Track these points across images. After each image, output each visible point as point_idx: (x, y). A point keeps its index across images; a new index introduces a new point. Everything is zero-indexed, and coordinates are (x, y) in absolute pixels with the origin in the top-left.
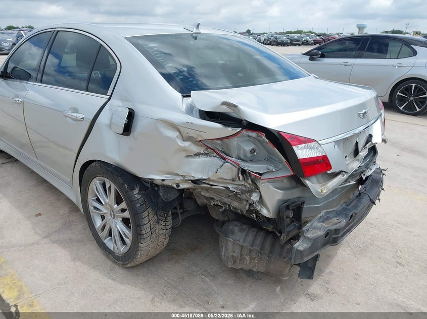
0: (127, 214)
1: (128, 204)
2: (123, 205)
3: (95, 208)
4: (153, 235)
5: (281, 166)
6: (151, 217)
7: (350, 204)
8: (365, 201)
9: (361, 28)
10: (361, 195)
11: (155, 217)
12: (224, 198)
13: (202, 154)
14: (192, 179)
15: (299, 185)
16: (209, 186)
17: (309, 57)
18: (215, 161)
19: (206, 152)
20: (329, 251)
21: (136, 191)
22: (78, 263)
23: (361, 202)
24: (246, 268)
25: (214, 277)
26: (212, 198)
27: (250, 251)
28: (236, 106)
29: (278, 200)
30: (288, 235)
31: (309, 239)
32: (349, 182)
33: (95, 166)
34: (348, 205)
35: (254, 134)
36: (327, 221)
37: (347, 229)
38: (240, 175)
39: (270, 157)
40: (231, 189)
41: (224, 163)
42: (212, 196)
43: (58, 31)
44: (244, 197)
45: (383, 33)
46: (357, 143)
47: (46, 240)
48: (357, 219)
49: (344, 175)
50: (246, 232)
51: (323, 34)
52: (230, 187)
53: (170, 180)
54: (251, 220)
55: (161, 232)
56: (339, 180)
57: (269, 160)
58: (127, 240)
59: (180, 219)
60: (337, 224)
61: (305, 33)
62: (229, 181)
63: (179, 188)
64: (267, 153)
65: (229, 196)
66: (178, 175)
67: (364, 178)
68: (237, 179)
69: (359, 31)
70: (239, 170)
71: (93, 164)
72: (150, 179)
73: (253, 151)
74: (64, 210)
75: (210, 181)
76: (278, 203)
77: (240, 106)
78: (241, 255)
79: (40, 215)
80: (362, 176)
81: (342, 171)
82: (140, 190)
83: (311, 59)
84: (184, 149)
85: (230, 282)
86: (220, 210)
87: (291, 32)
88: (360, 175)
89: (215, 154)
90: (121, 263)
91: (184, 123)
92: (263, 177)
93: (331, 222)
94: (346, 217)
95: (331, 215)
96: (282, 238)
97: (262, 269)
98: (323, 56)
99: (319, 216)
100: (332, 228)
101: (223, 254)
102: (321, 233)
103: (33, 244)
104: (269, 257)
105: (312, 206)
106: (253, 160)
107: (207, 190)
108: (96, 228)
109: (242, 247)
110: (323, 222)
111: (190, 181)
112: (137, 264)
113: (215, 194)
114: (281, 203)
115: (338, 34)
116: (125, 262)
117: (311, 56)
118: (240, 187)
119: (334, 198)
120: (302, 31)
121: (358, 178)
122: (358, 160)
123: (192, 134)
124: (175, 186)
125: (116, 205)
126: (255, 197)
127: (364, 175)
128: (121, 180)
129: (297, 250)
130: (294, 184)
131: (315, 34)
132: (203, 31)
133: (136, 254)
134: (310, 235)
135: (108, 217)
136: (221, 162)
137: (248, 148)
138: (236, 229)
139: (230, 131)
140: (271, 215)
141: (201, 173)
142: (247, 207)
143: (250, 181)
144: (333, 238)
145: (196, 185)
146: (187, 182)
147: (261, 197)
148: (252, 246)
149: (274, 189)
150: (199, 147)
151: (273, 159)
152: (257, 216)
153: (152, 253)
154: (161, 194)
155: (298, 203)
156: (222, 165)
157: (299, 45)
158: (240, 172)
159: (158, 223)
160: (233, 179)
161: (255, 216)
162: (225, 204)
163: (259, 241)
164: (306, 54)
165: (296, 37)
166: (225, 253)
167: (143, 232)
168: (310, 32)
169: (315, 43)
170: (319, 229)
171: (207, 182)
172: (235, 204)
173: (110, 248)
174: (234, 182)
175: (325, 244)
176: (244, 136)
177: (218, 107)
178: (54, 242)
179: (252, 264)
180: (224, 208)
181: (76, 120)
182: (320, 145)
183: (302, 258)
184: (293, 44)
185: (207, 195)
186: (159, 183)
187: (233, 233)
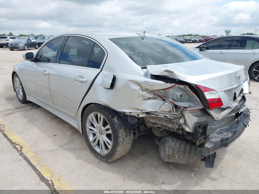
0: (110, 132)
1: (111, 126)
2: (108, 127)
3: (91, 130)
4: (124, 143)
5: (196, 104)
6: (123, 133)
7: (233, 126)
8: (241, 125)
9: (227, 32)
10: (239, 122)
11: (125, 133)
12: (163, 123)
13: (152, 98)
14: (146, 111)
15: (205, 114)
16: (155, 116)
17: (199, 49)
18: (159, 102)
19: (154, 97)
20: (220, 156)
21: (115, 119)
22: (80, 160)
23: (239, 126)
24: (176, 162)
25: (156, 168)
26: (156, 123)
27: (178, 152)
28: (172, 72)
29: (195, 122)
30: (200, 142)
31: (212, 142)
32: (232, 114)
33: (93, 106)
34: (231, 127)
35: (182, 86)
36: (221, 134)
37: (232, 139)
38: (174, 109)
39: (190, 99)
40: (168, 117)
41: (165, 103)
42: (156, 122)
43: (69, 36)
44: (175, 121)
45: (241, 35)
46: (235, 93)
47: (61, 148)
48: (237, 134)
49: (229, 109)
50: (175, 142)
51: (204, 36)
52: (167, 116)
53: (134, 113)
54: (179, 134)
55: (128, 142)
56: (227, 112)
57: (190, 100)
58: (109, 146)
59: (137, 135)
60: (227, 136)
61: (193, 35)
62: (167, 113)
63: (139, 117)
64: (188, 97)
65: (166, 121)
66: (139, 110)
67: (240, 113)
68: (172, 111)
69: (226, 34)
70: (173, 106)
71: (91, 105)
72: (123, 112)
73: (181, 96)
74: (69, 133)
75: (156, 113)
76: (194, 124)
77: (175, 72)
78: (173, 154)
79: (56, 135)
80: (239, 111)
81: (228, 107)
82: (118, 118)
83: (201, 50)
84: (143, 96)
85: (166, 171)
86: (160, 130)
87: (185, 35)
88: (237, 111)
89: (159, 98)
90: (105, 160)
91: (143, 82)
92: (187, 109)
93: (223, 135)
94: (231, 132)
95: (223, 131)
96: (197, 143)
97: (184, 162)
98: (207, 48)
99: (217, 131)
100: (225, 137)
101: (162, 155)
102: (219, 139)
103: (54, 150)
104: (189, 154)
105: (212, 127)
106: (181, 101)
107: (153, 118)
108: (90, 141)
109: (174, 149)
110: (219, 134)
111: (145, 113)
112: (115, 160)
113: (158, 121)
114: (196, 124)
115: (213, 36)
116: (107, 159)
117: (201, 49)
118: (174, 116)
119: (223, 123)
120: (192, 35)
121: (236, 112)
122: (237, 102)
123: (148, 87)
124: (136, 116)
125: (103, 127)
126: (182, 121)
127: (240, 111)
128: (107, 113)
129: (207, 148)
130: (203, 114)
131: (200, 36)
132: (147, 35)
133: (115, 154)
134: (212, 140)
135: (98, 134)
136: (163, 102)
137: (179, 94)
138: (170, 140)
139: (169, 85)
140: (191, 130)
141: (152, 108)
142: (177, 127)
143: (179, 112)
144: (225, 143)
145: (148, 115)
146: (143, 114)
147: (185, 121)
148: (179, 148)
149: (193, 116)
150: (151, 95)
151: (192, 100)
152: (182, 132)
153: (123, 153)
154: (129, 120)
155: (205, 125)
156: (164, 104)
157: (190, 43)
158: (174, 107)
159: (126, 136)
160: (170, 111)
161: (181, 132)
162: (163, 126)
163: (183, 146)
164: (197, 47)
165: (188, 38)
166: (163, 154)
167: (119, 141)
168: (196, 35)
169: (200, 41)
170: (218, 137)
171: (154, 113)
172: (170, 126)
173: (98, 152)
174: (170, 113)
175: (221, 146)
176: (176, 88)
177: (162, 73)
178: (65, 149)
179: (179, 159)
180: (163, 128)
181: (82, 82)
182: (217, 92)
183: (209, 152)
184: (187, 42)
185: (153, 121)
186: (128, 114)
187: (168, 142)
